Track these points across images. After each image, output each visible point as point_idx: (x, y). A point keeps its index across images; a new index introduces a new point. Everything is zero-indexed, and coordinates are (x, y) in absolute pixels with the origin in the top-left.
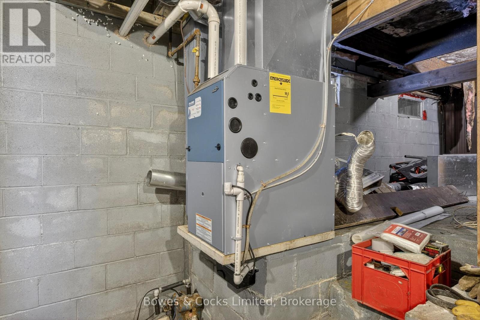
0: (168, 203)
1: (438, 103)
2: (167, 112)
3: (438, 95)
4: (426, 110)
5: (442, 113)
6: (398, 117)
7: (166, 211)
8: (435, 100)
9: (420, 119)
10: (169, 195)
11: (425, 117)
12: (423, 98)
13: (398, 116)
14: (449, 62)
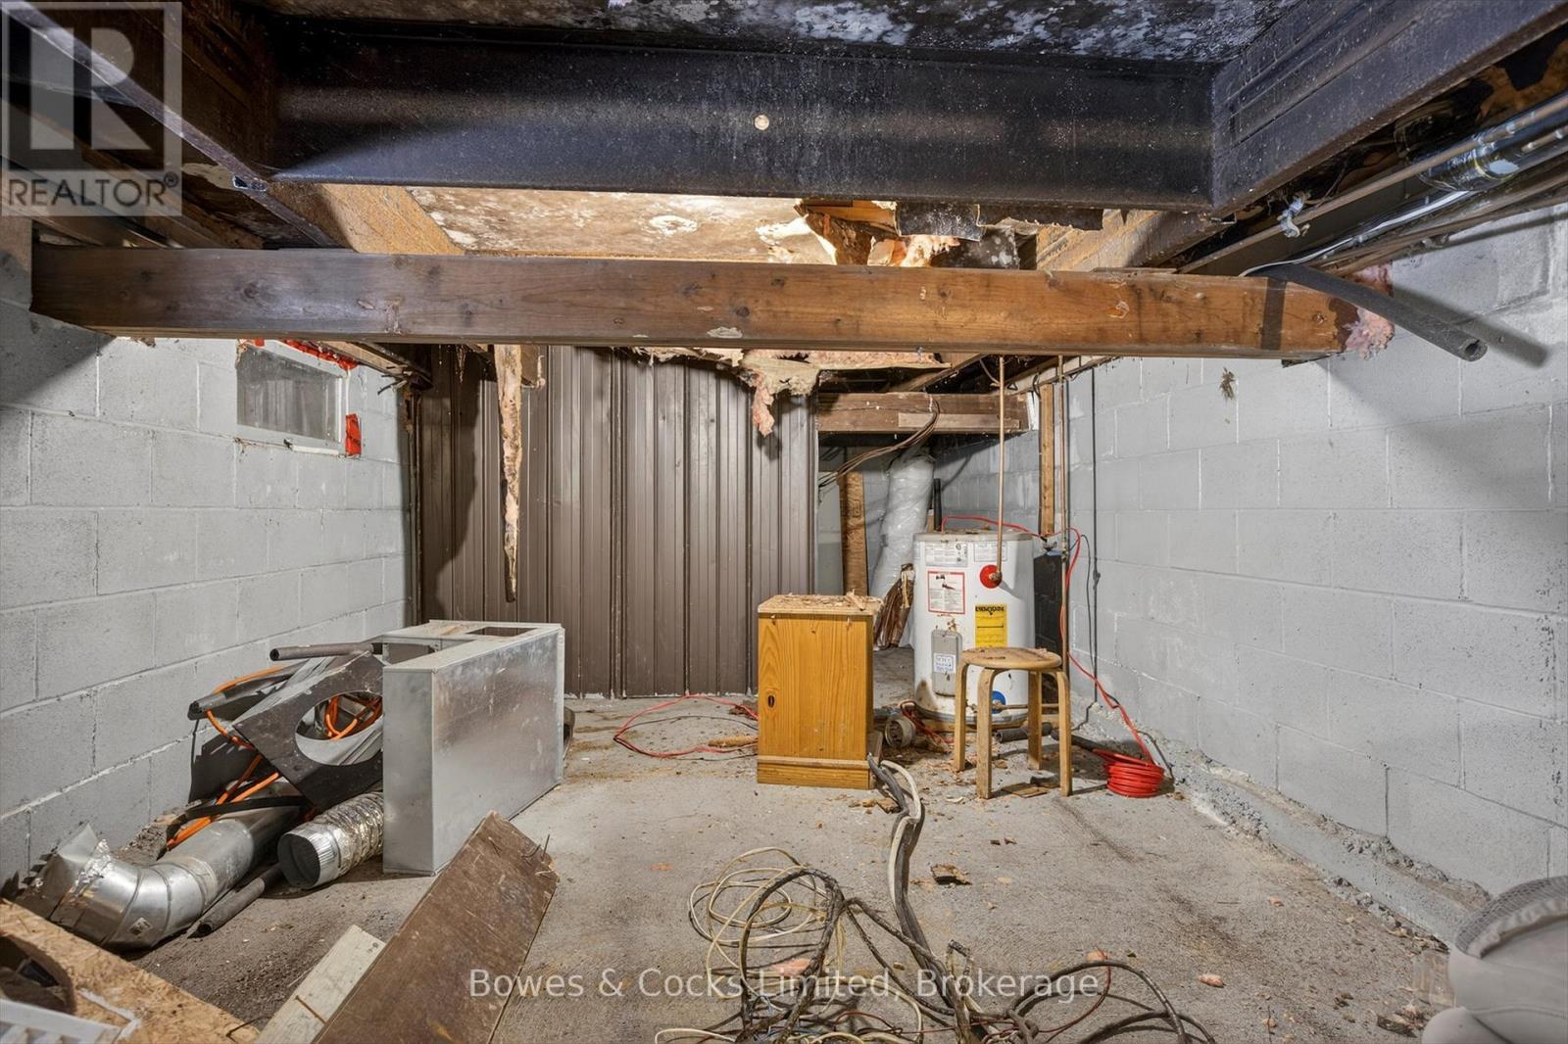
1: (398, 390)
3: (401, 359)
4: (359, 414)
5: (410, 428)
6: (235, 445)
8: (390, 375)
9: (336, 453)
11: (354, 444)
12: (348, 362)
13: (239, 440)
14: (457, 236)
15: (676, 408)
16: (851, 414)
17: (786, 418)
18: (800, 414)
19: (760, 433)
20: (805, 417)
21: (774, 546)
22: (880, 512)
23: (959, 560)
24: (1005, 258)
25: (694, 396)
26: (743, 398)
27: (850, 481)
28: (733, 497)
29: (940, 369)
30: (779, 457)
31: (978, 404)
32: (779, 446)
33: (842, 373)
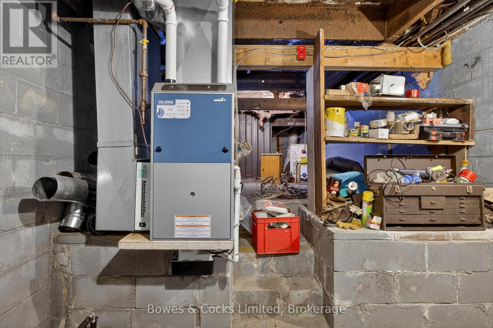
0: (33, 225)
2: (34, 93)
7: (31, 236)
10: (34, 213)
15: (244, 122)
16: (278, 123)
17: (265, 123)
18: (268, 123)
19: (260, 126)
21: (263, 149)
22: (286, 146)
23: (298, 149)
24: (302, 95)
25: (247, 119)
26: (257, 119)
27: (279, 139)
28: (255, 139)
29: (294, 114)
30: (264, 132)
31: (304, 120)
32: (264, 129)
33: (276, 115)
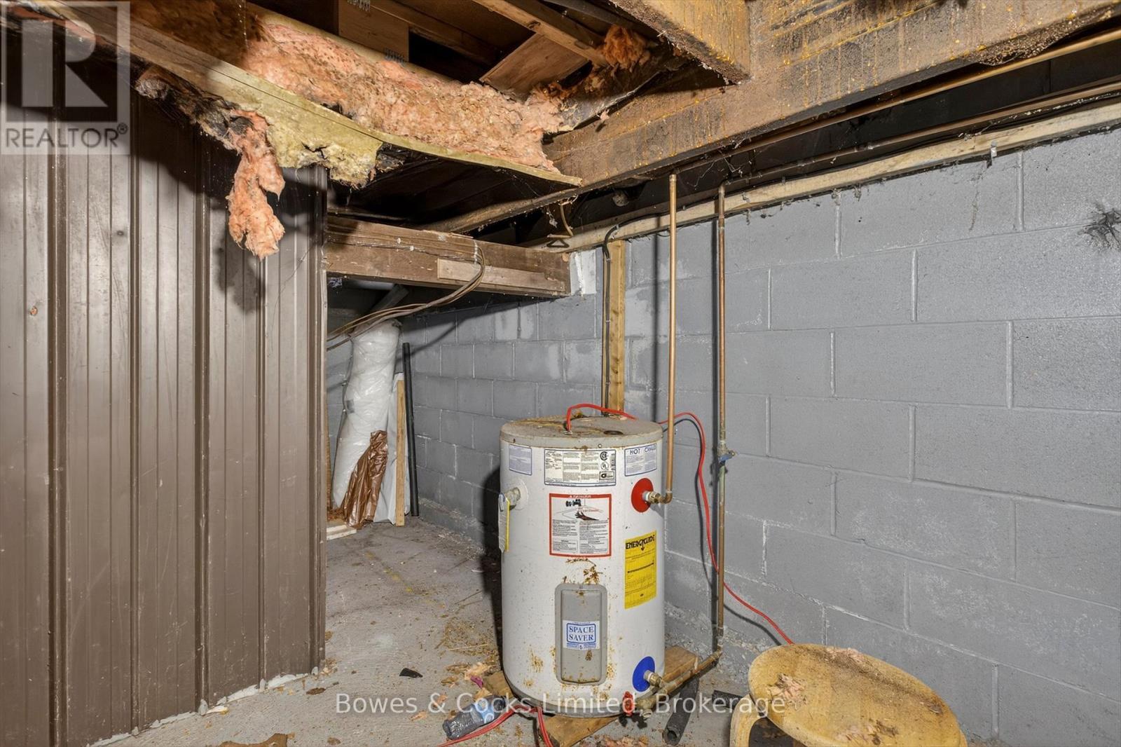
16: (373, 253)
20: (306, 249)
22: (342, 376)
23: (604, 476)
30: (259, 308)
31: (525, 259)
